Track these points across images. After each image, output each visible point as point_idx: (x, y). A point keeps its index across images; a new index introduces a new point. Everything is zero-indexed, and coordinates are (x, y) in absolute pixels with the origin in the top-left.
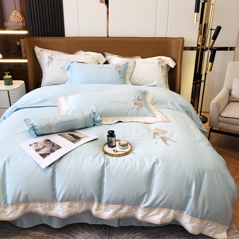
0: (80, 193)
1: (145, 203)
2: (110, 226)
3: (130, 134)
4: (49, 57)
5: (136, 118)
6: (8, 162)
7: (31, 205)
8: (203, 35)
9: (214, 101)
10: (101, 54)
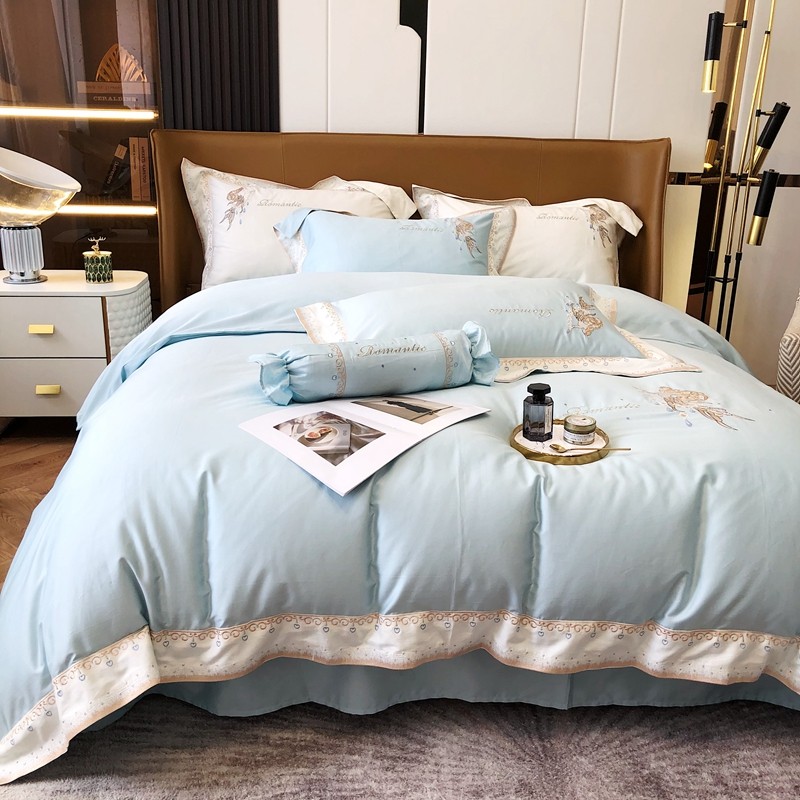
0: (464, 576)
1: (679, 610)
3: (587, 404)
4: (230, 195)
5: (582, 362)
6: (215, 477)
7: (289, 627)
9: (795, 334)
10: (400, 188)
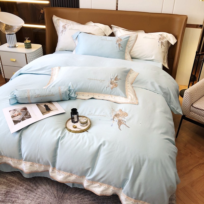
0: (38, 157)
4: (63, 26)
5: (109, 96)
7: (4, 158)
10: (108, 26)
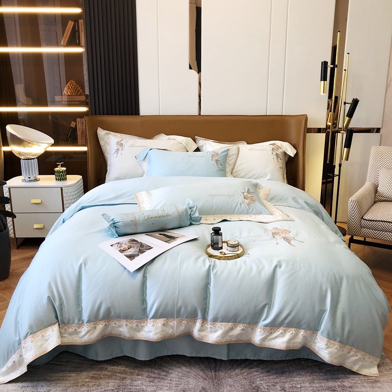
0: (179, 305)
1: (265, 319)
2: (215, 360)
3: (240, 235)
4: (117, 142)
6: (85, 265)
7: (112, 324)
8: (334, 111)
9: (354, 198)
